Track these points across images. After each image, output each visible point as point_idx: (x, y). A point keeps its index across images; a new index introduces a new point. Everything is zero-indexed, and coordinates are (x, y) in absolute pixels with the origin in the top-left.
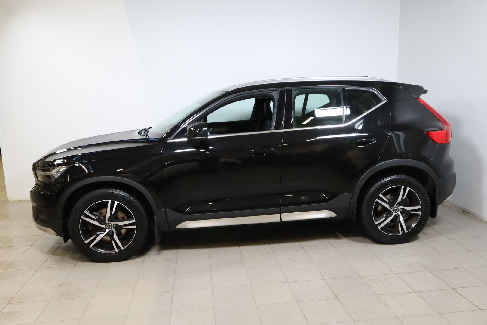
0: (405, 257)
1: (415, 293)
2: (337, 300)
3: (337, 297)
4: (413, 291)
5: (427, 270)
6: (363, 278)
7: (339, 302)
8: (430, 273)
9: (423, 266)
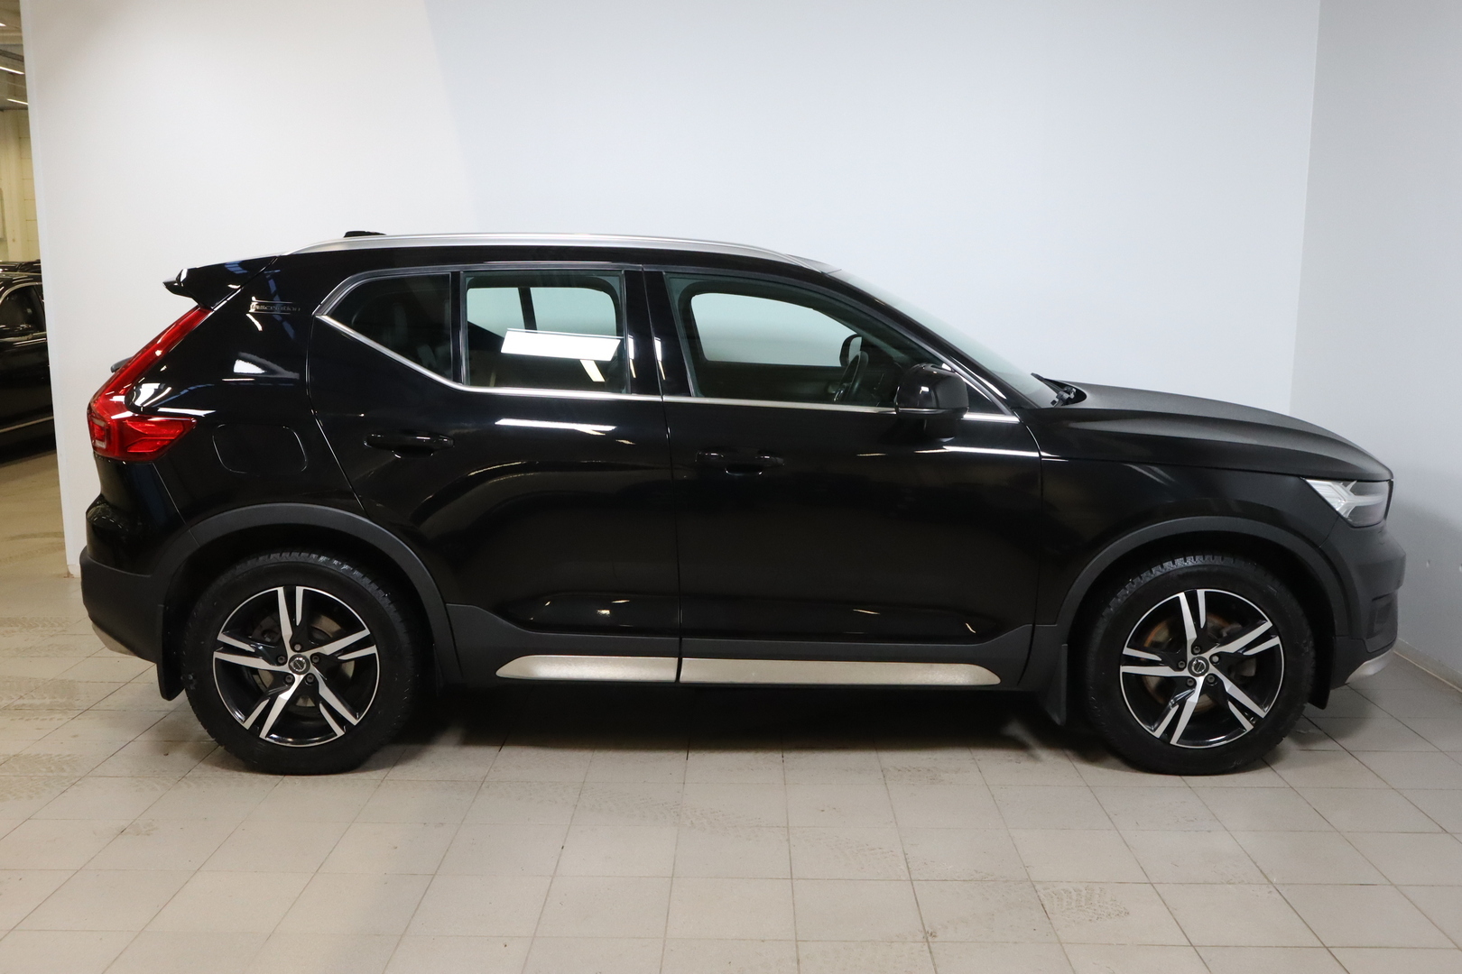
0: (1209, 831)
1: (1192, 948)
2: (926, 948)
3: (930, 939)
4: (1187, 943)
5: (1266, 881)
6: (1038, 887)
7: (929, 955)
8: (1270, 892)
9: (1258, 867)
